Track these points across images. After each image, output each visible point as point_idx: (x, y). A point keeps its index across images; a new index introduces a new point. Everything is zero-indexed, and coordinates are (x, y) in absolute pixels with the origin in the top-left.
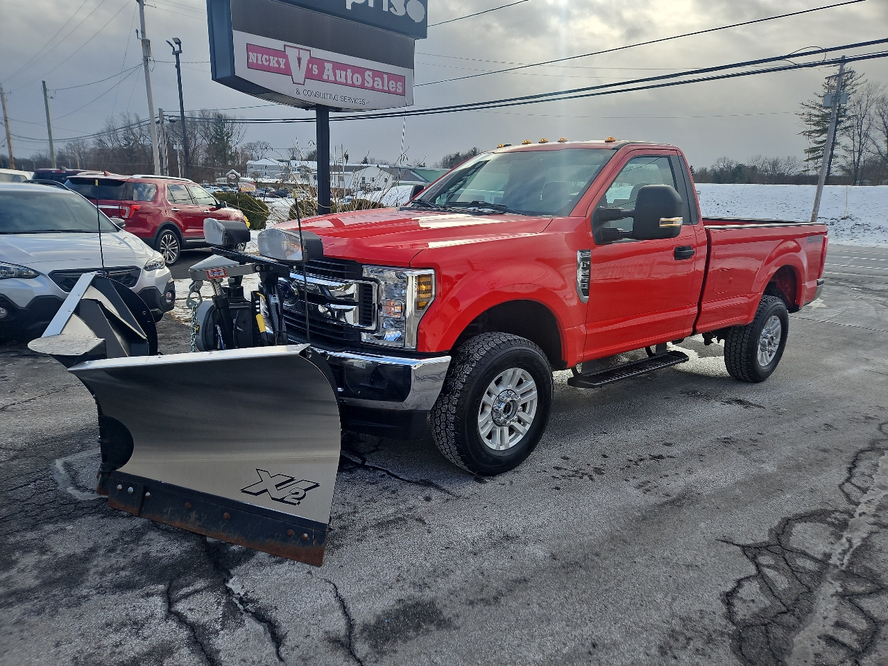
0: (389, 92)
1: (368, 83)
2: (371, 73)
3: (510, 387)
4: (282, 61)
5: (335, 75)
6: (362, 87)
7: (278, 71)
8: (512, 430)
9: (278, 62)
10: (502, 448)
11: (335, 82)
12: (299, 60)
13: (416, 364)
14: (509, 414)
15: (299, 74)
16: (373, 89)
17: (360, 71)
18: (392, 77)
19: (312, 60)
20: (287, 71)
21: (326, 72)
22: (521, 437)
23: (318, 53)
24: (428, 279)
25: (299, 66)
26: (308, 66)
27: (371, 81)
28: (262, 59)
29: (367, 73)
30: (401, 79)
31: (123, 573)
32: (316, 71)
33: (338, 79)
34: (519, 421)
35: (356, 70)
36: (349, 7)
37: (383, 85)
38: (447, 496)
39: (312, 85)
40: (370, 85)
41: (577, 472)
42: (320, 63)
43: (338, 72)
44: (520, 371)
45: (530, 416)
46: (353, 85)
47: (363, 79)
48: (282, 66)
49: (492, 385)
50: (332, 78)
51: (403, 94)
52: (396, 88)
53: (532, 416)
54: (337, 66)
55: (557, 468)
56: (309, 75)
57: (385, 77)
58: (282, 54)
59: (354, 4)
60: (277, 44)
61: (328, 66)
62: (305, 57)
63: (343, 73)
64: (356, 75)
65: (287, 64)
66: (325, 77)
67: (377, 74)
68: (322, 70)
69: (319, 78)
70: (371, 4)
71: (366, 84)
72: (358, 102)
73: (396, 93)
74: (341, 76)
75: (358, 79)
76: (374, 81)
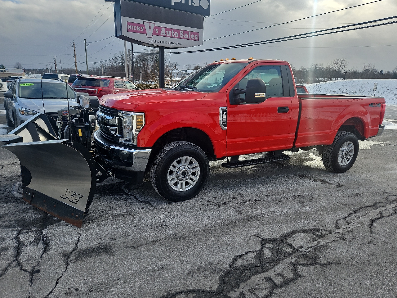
0: (191, 39)
1: (181, 36)
2: (183, 32)
3: (185, 164)
4: (142, 28)
5: (166, 33)
6: (179, 38)
7: (141, 32)
8: (187, 183)
9: (141, 29)
10: (181, 190)
11: (166, 36)
12: (150, 27)
13: (135, 152)
14: (185, 176)
15: (150, 33)
16: (184, 38)
17: (178, 31)
18: (192, 33)
19: (156, 27)
20: (144, 32)
21: (162, 32)
22: (192, 186)
23: (158, 24)
24: (141, 117)
25: (150, 30)
26: (154, 29)
27: (182, 35)
28: (134, 28)
29: (181, 32)
30: (197, 34)
31: (11, 222)
32: (157, 31)
33: (168, 35)
34: (191, 179)
35: (176, 30)
36: (173, 4)
37: (188, 37)
38: (151, 208)
39: (156, 38)
40: (182, 37)
41: (215, 203)
42: (160, 28)
44: (189, 158)
45: (196, 178)
46: (174, 37)
47: (179, 34)
48: (142, 30)
49: (175, 163)
50: (165, 34)
51: (198, 40)
52: (195, 38)
53: (198, 178)
54: (167, 29)
55: (208, 201)
56: (154, 33)
57: (190, 33)
58: (142, 25)
59: (175, 3)
60: (140, 21)
61: (163, 30)
62: (153, 26)
63: (170, 32)
64: (176, 33)
65: (145, 29)
66: (161, 34)
67: (185, 32)
68: (160, 31)
69: (159, 35)
70: (183, 2)
71: (180, 37)
72: (176, 44)
73: (194, 40)
74: (169, 33)
75: (176, 35)
76: (184, 35)
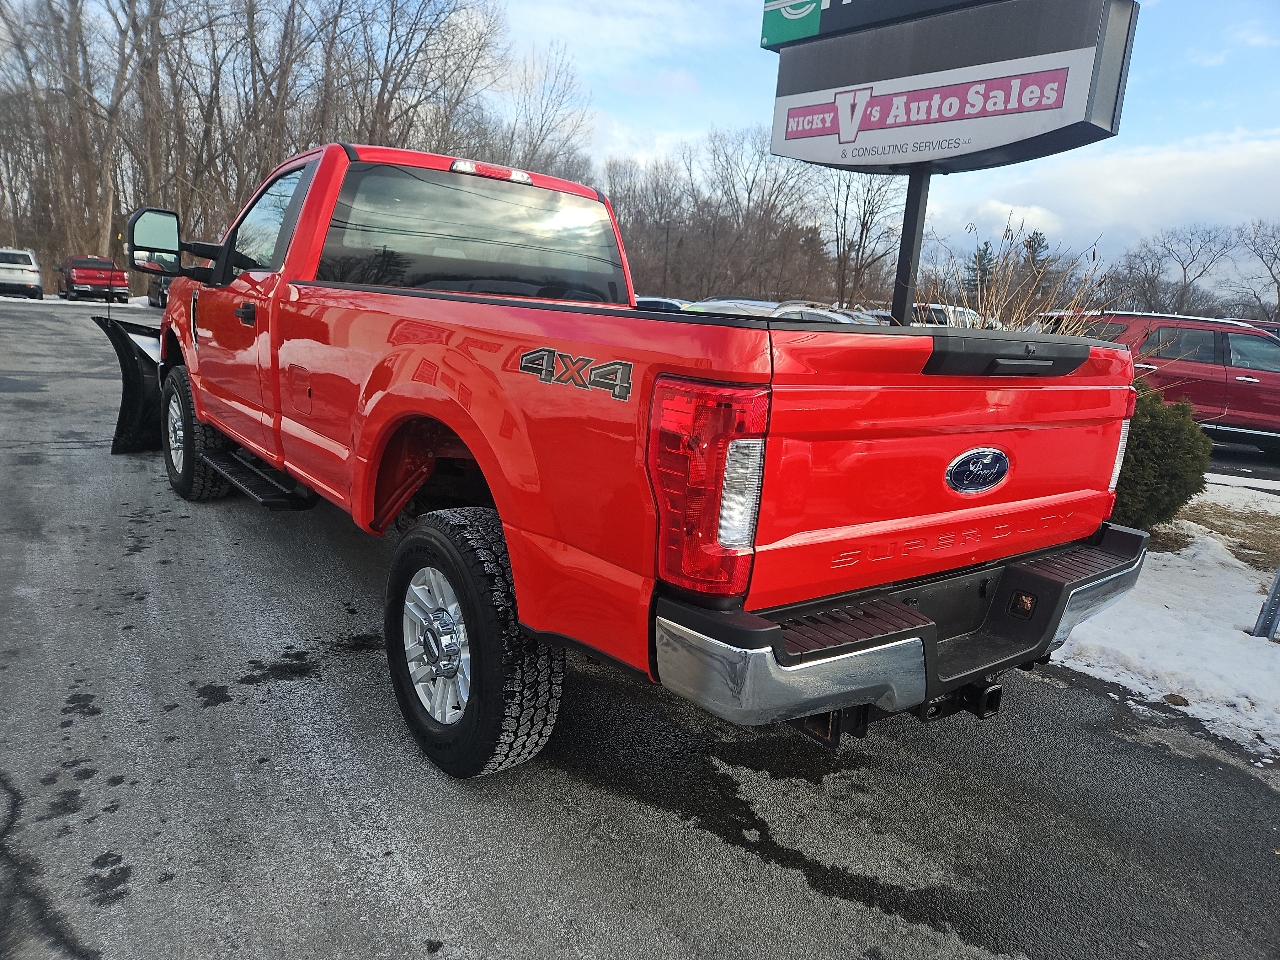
0: (1021, 110)
1: (973, 106)
2: (981, 88)
4: (829, 117)
5: (908, 112)
6: (961, 116)
7: (823, 132)
9: (823, 120)
11: (908, 124)
12: (853, 107)
15: (849, 128)
16: (983, 113)
17: (960, 90)
18: (1027, 79)
19: (874, 101)
20: (834, 130)
21: (893, 112)
23: (882, 87)
25: (852, 114)
26: (865, 111)
27: (980, 101)
28: (804, 123)
29: (974, 89)
32: (876, 115)
33: (914, 117)
35: (946, 91)
37: (1008, 101)
39: (867, 138)
40: (978, 109)
42: (885, 102)
43: (914, 106)
46: (942, 119)
47: (963, 103)
48: (828, 124)
50: (902, 119)
51: (1062, 104)
52: (1042, 97)
54: (915, 96)
56: (866, 125)
57: (1016, 84)
58: (832, 107)
60: (824, 96)
61: (899, 102)
62: (863, 98)
63: (924, 105)
64: (948, 101)
65: (835, 119)
66: (890, 120)
67: (994, 85)
68: (886, 111)
69: (882, 125)
71: (968, 110)
72: (945, 144)
73: (1039, 107)
74: (919, 111)
75: (952, 105)
76: (987, 99)
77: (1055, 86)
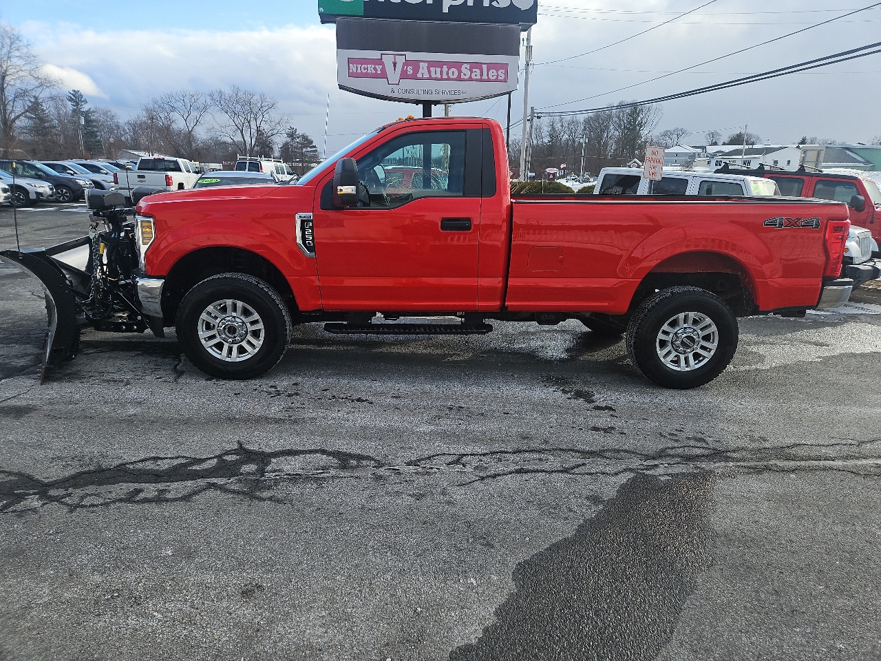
6: (459, 79)
9: (375, 69)
12: (395, 64)
19: (407, 63)
23: (411, 56)
25: (395, 69)
28: (361, 69)
33: (433, 75)
36: (445, 10)
39: (406, 83)
43: (432, 69)
47: (460, 72)
57: (485, 67)
59: (451, 7)
60: (374, 54)
63: (438, 70)
68: (416, 70)
70: (470, 3)
72: (453, 93)
73: (496, 80)
74: (436, 72)
75: (454, 72)
76: (472, 72)
77: (503, 71)
